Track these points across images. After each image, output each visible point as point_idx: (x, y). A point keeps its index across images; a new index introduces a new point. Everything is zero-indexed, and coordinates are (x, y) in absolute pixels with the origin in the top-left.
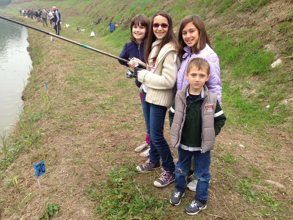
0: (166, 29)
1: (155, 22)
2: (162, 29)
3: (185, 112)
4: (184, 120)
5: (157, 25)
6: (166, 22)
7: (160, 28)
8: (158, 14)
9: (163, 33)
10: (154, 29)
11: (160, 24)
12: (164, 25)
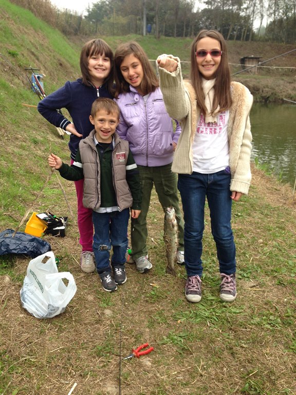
0: (218, 59)
1: (199, 49)
2: (211, 60)
3: (98, 162)
4: (100, 171)
5: (204, 53)
6: (218, 48)
7: (209, 57)
8: (205, 35)
9: (213, 65)
10: (199, 59)
11: (209, 51)
12: (214, 53)
